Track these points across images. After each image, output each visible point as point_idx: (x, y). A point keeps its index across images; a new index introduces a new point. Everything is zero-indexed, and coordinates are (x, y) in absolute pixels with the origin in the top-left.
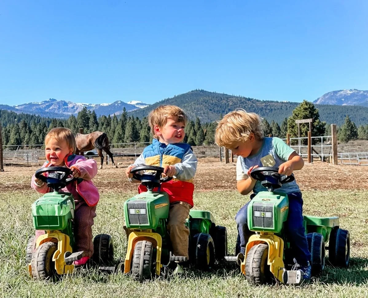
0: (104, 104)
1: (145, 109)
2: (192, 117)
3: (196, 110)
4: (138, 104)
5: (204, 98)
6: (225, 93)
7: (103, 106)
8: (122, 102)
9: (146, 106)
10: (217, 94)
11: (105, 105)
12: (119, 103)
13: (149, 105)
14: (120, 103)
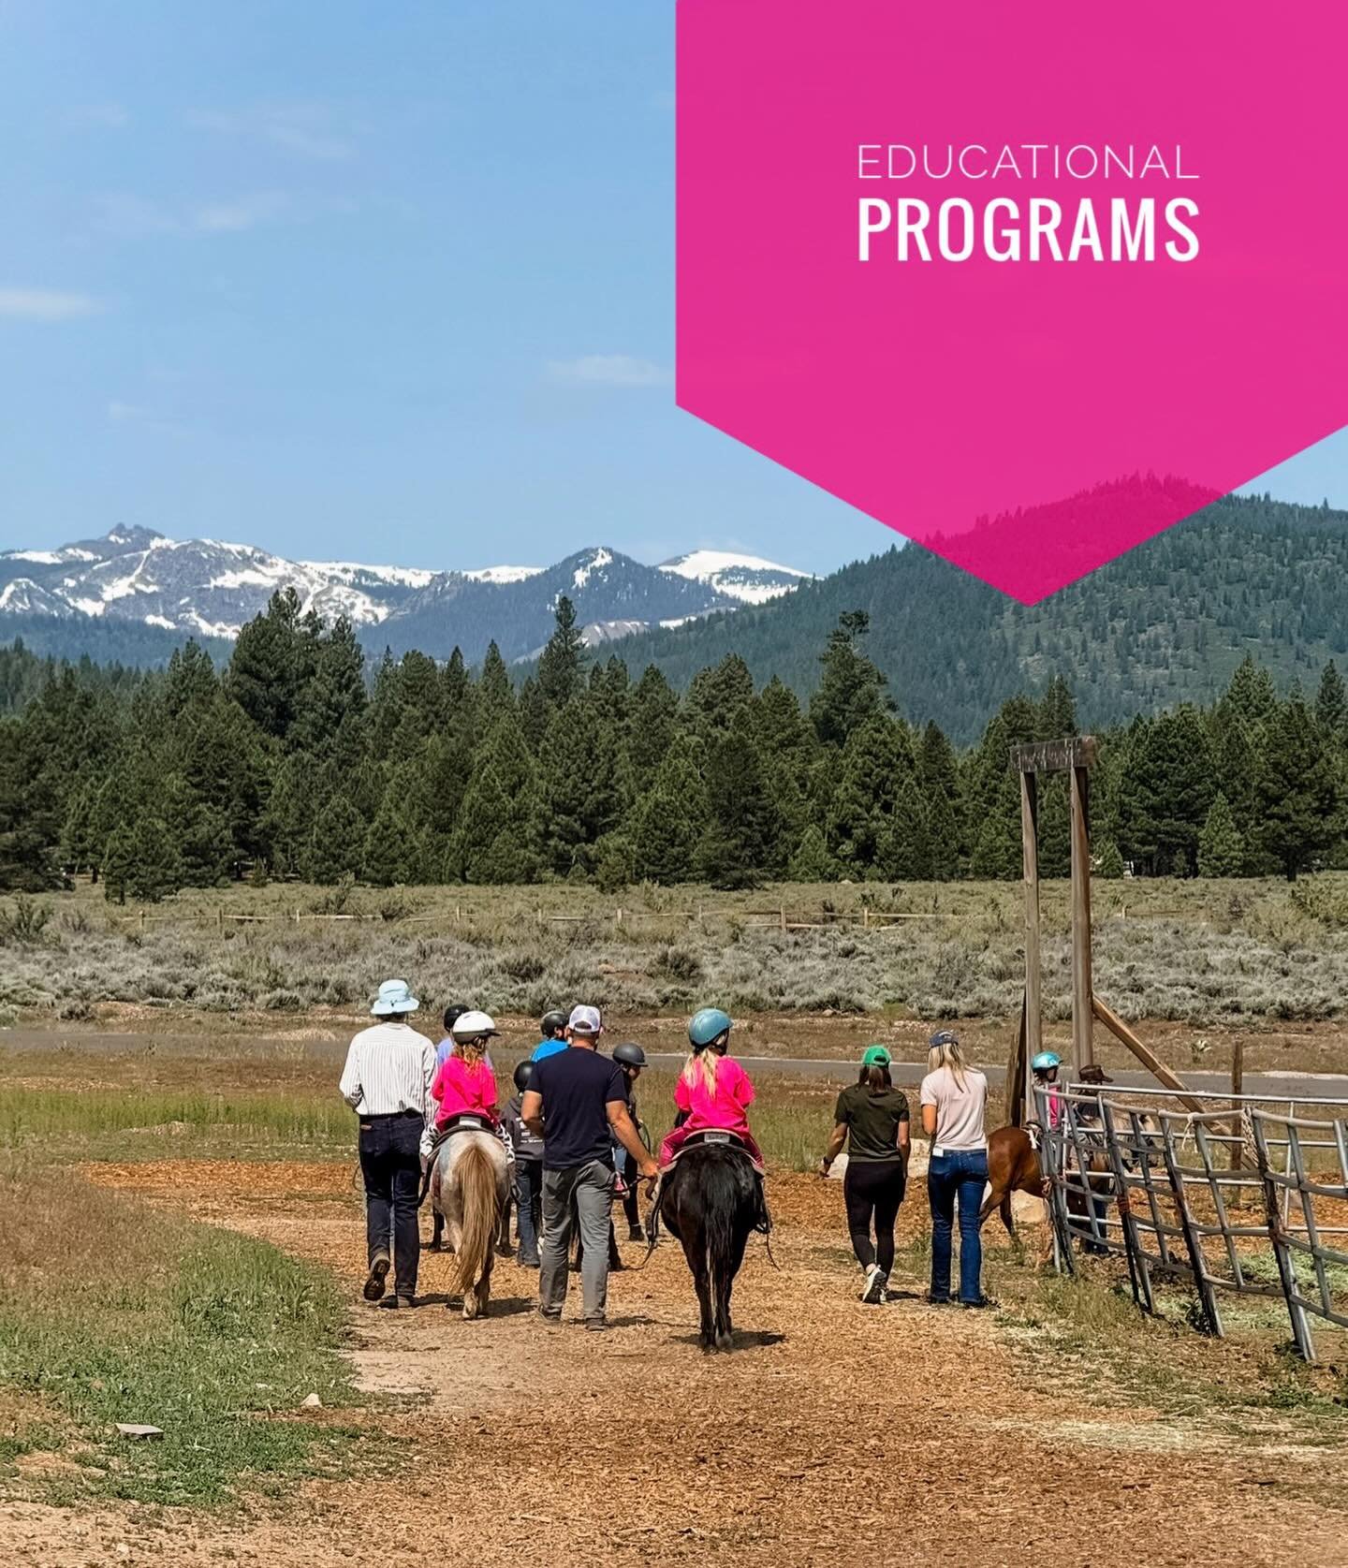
0: (494, 571)
1: (769, 610)
2: (1095, 669)
3: (1120, 624)
4: (729, 574)
5: (1185, 536)
6: (1333, 506)
7: (490, 584)
8: (617, 558)
9: (780, 592)
10: (1276, 511)
11: (504, 580)
12: (599, 562)
13: (802, 581)
14: (606, 568)
